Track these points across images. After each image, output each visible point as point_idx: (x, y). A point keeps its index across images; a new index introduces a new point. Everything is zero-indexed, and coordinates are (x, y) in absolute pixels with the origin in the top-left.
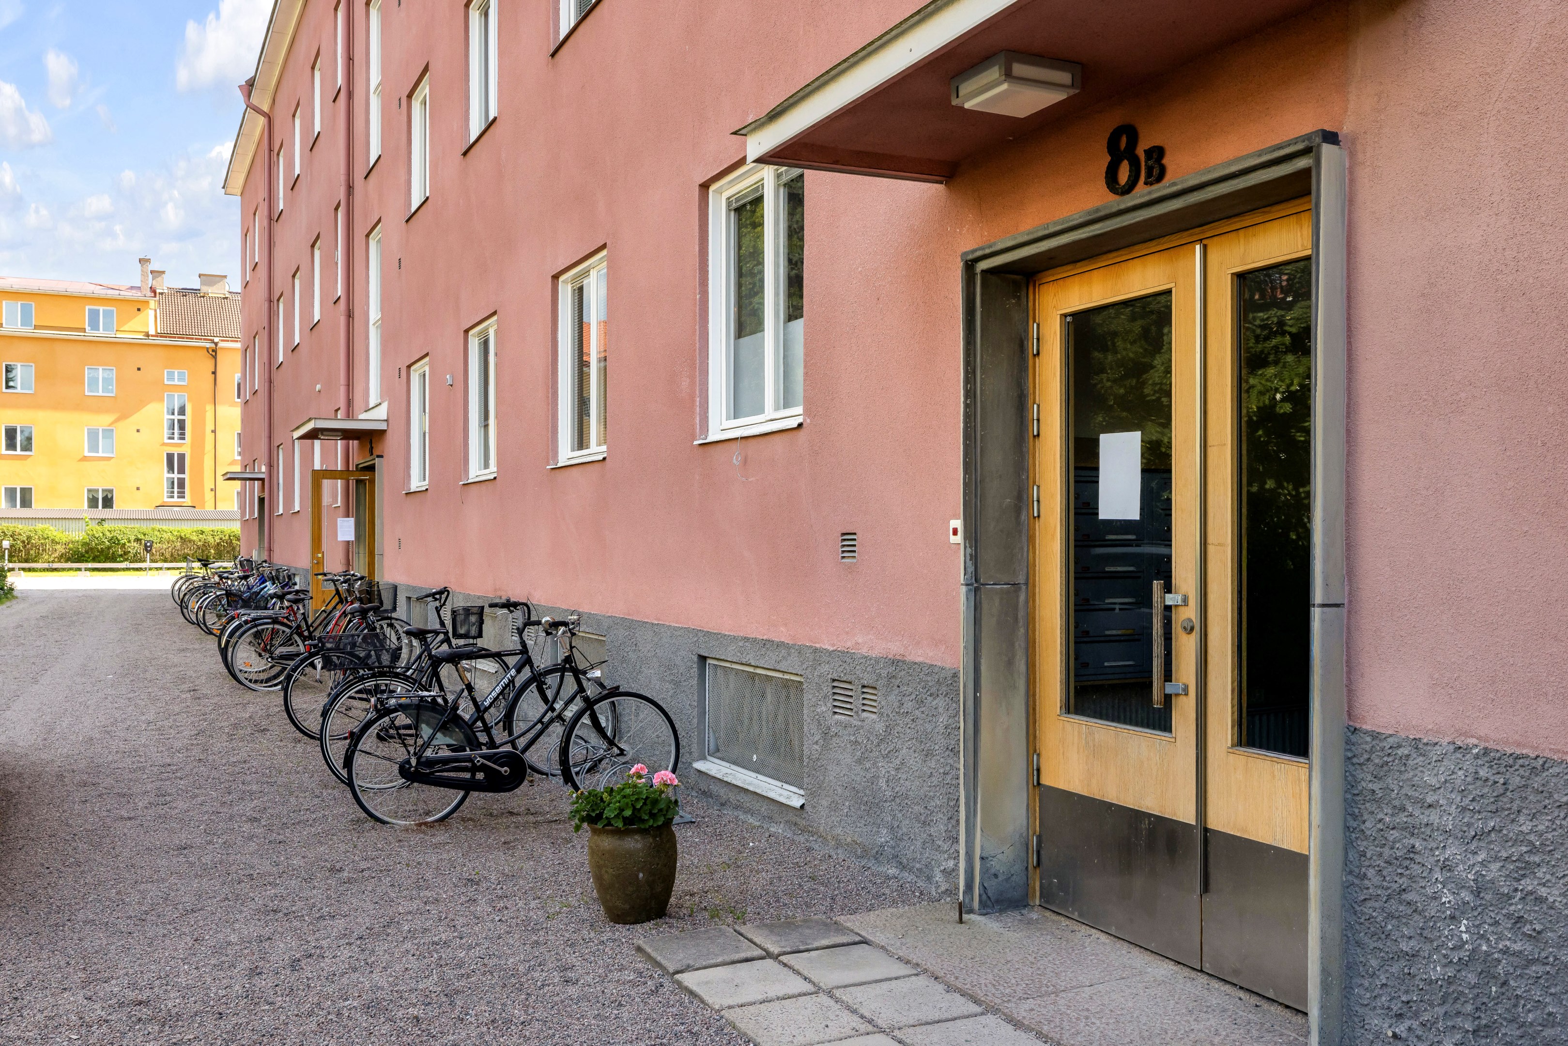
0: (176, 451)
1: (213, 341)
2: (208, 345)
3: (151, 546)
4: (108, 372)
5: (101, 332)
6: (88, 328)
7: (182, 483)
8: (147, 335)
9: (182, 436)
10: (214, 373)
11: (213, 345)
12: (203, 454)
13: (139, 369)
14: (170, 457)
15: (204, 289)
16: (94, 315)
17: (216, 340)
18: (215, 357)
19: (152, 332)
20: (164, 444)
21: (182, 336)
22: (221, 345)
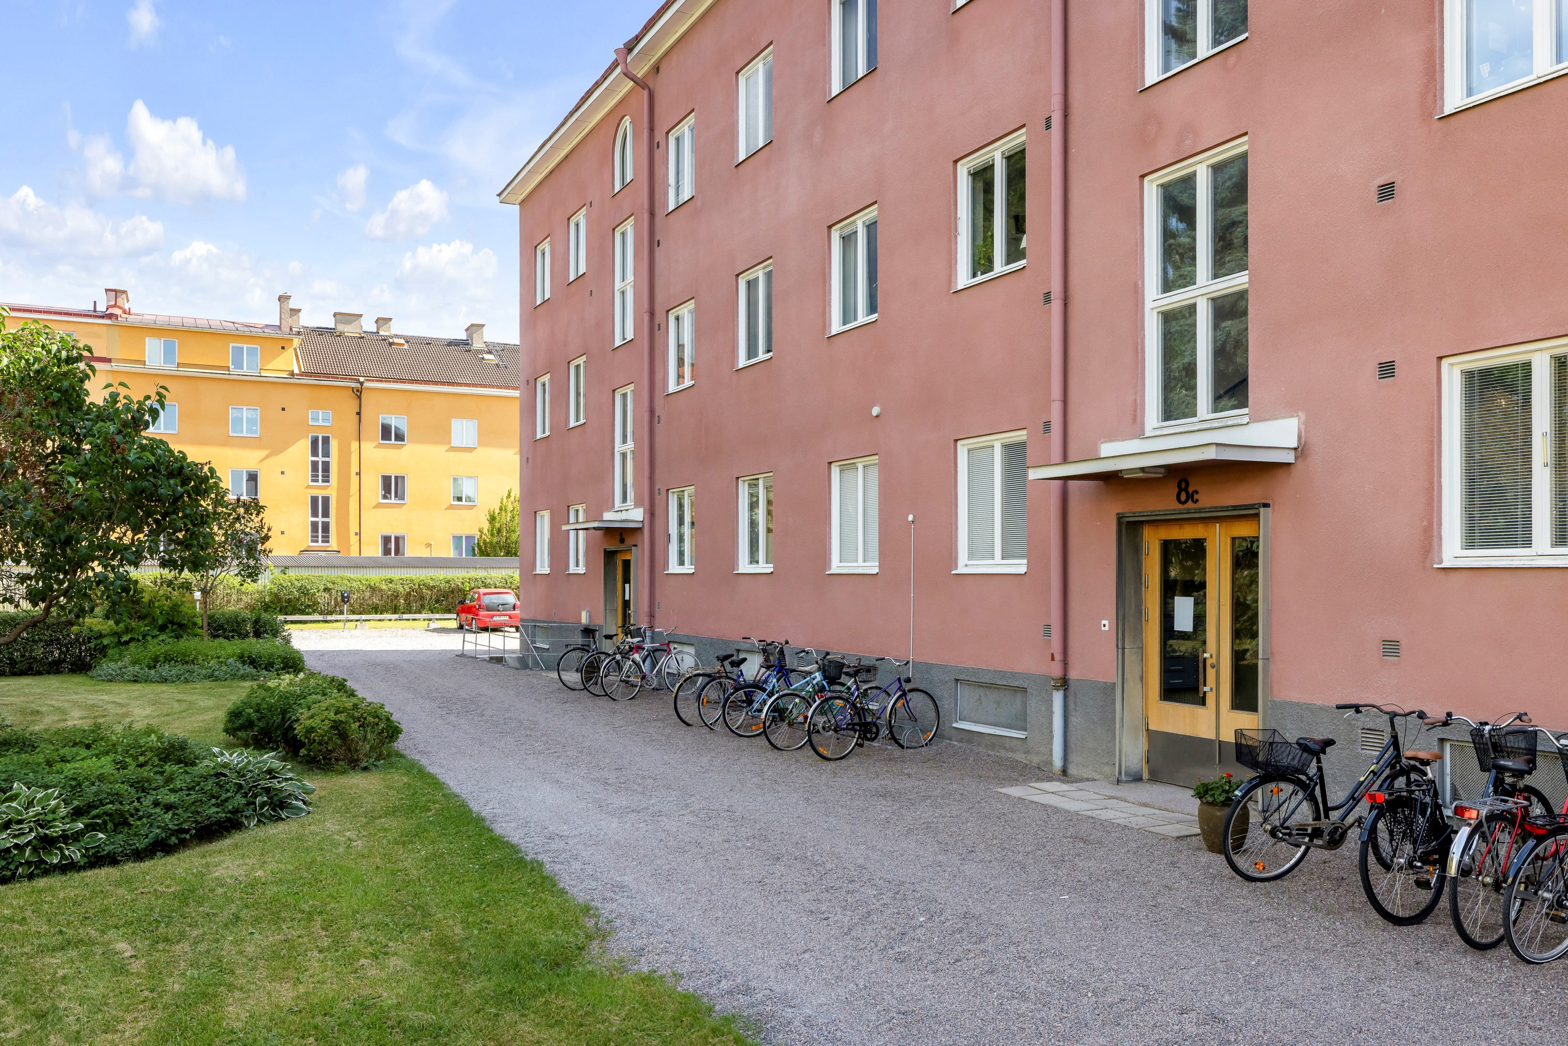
0: (320, 493)
1: (358, 381)
2: (353, 385)
3: (348, 597)
4: (251, 412)
5: (245, 370)
6: (232, 367)
7: (326, 528)
8: (292, 374)
9: (326, 479)
10: (359, 414)
11: (358, 385)
12: (348, 496)
13: (283, 409)
14: (314, 500)
15: (341, 328)
16: (238, 352)
17: (362, 379)
18: (359, 397)
19: (296, 371)
20: (308, 487)
21: (327, 376)
22: (367, 384)
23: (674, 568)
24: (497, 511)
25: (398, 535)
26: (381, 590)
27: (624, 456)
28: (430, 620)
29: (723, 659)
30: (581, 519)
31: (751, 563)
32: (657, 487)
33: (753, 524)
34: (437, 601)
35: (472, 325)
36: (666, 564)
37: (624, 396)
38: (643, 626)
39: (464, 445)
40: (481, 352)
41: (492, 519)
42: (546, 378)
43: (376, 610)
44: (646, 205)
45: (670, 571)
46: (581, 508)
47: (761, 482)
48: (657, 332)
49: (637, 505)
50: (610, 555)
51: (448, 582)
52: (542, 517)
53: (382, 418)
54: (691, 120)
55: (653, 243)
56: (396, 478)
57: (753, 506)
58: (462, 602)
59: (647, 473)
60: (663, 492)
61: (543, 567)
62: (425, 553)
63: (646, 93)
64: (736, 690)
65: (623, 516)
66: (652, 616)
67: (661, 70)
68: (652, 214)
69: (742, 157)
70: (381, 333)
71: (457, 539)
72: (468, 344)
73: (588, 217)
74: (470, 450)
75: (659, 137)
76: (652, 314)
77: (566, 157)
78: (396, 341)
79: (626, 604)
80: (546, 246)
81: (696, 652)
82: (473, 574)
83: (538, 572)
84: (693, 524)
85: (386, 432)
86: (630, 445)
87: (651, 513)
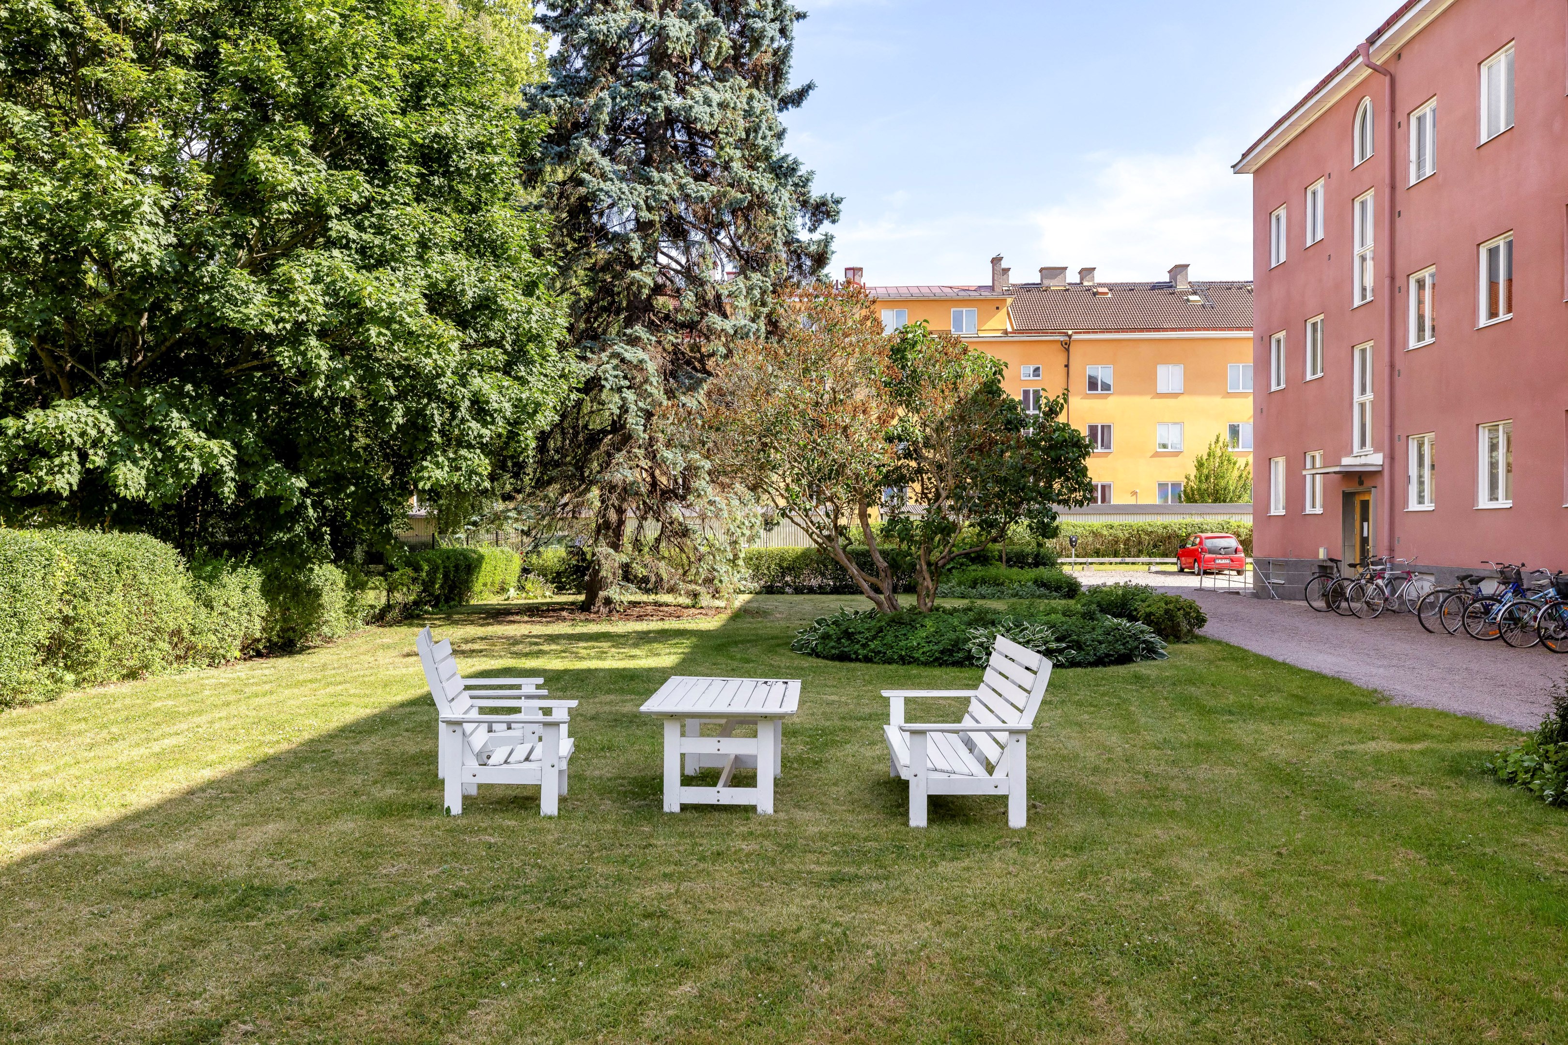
1: (1066, 334)
2: (1062, 338)
3: (1075, 542)
5: (965, 332)
6: (952, 330)
8: (1006, 332)
10: (1067, 366)
11: (1067, 339)
15: (1046, 282)
16: (958, 316)
17: (1070, 332)
18: (1068, 350)
19: (1010, 330)
21: (1038, 331)
22: (1075, 337)
23: (1413, 505)
24: (1205, 457)
25: (1104, 483)
26: (1102, 536)
27: (1362, 406)
28: (1150, 564)
29: (1462, 579)
30: (1318, 465)
31: (1491, 500)
32: (1397, 434)
33: (1493, 465)
34: (1155, 546)
35: (1176, 267)
36: (1406, 502)
37: (1363, 351)
38: (1385, 557)
39: (1170, 391)
40: (1186, 293)
41: (1200, 465)
42: (1282, 335)
43: (1097, 553)
44: (1387, 180)
45: (1410, 509)
46: (1317, 455)
47: (1501, 428)
48: (1397, 295)
49: (1376, 451)
50: (1348, 498)
51: (1165, 528)
52: (1276, 463)
53: (1090, 370)
54: (1433, 103)
55: (1394, 213)
56: (1103, 427)
57: (1493, 447)
58: (1183, 546)
59: (1387, 422)
60: (1404, 439)
61: (1277, 509)
62: (1132, 501)
63: (1387, 79)
64: (1475, 601)
65: (1363, 460)
66: (1391, 550)
67: (1403, 57)
68: (1393, 187)
69: (1484, 139)
70: (1086, 283)
71: (1162, 486)
72: (1171, 287)
73: (1326, 187)
74: (1175, 395)
75: (1400, 117)
76: (1393, 278)
77: (1304, 131)
78: (1101, 290)
79: (1364, 541)
80: (1282, 212)
81: (1436, 579)
82: (1188, 520)
83: (1272, 514)
84: (1433, 466)
85: (1093, 384)
86: (1369, 396)
87: (1392, 458)
